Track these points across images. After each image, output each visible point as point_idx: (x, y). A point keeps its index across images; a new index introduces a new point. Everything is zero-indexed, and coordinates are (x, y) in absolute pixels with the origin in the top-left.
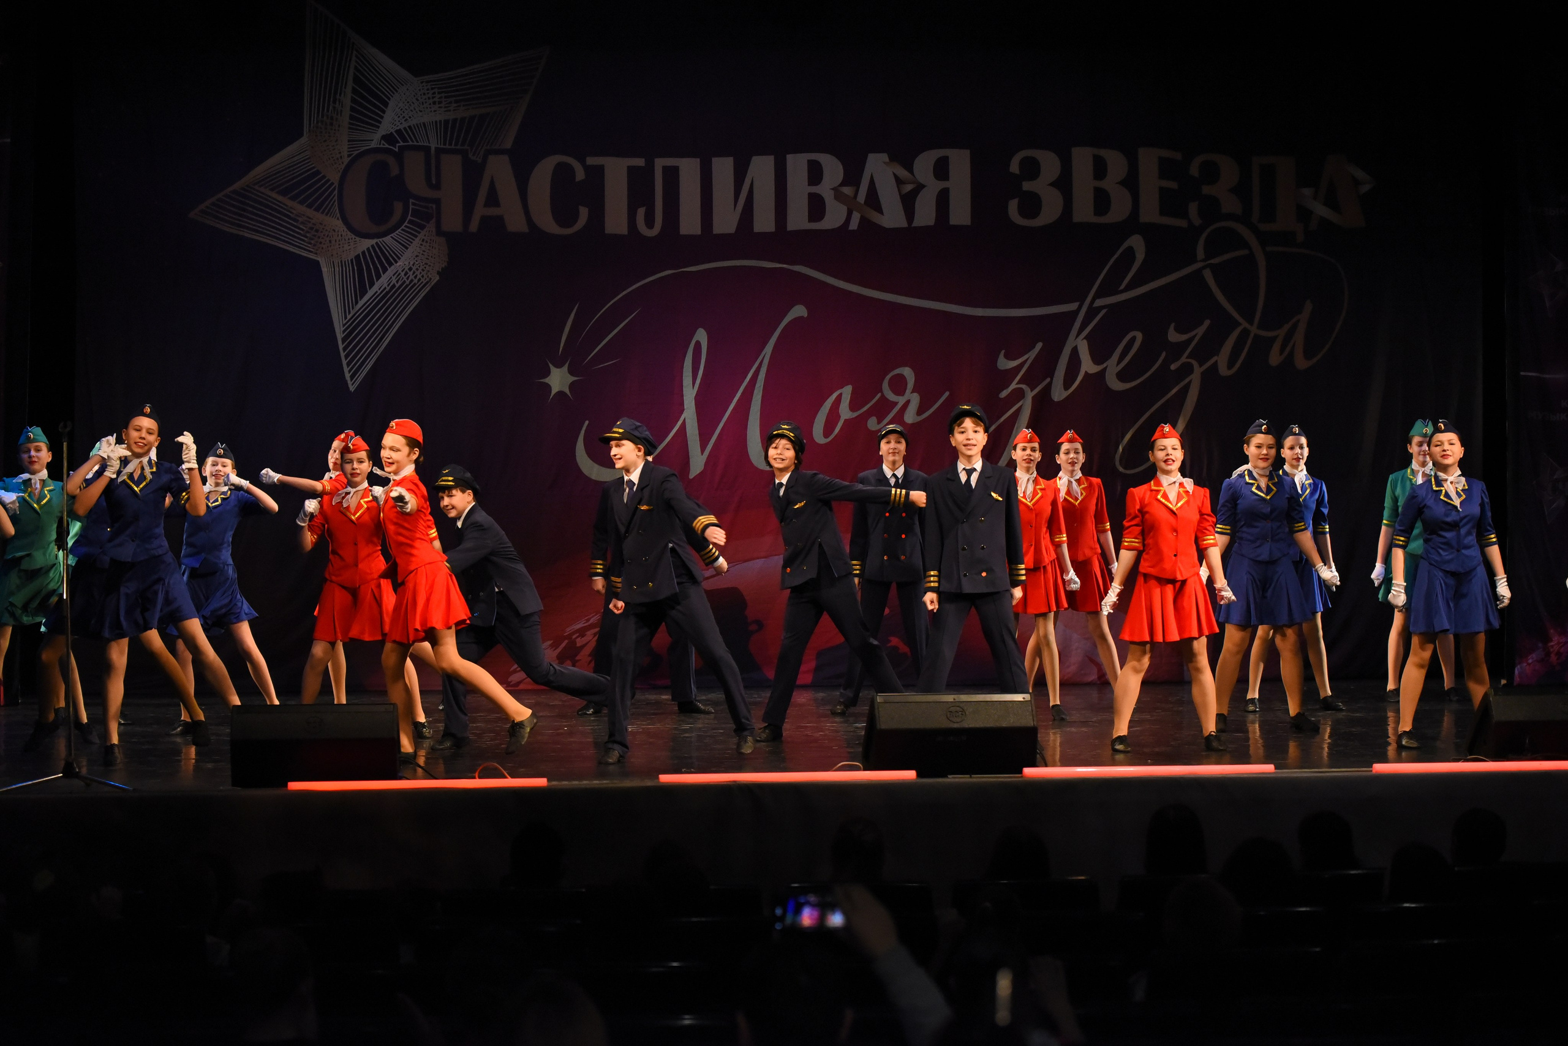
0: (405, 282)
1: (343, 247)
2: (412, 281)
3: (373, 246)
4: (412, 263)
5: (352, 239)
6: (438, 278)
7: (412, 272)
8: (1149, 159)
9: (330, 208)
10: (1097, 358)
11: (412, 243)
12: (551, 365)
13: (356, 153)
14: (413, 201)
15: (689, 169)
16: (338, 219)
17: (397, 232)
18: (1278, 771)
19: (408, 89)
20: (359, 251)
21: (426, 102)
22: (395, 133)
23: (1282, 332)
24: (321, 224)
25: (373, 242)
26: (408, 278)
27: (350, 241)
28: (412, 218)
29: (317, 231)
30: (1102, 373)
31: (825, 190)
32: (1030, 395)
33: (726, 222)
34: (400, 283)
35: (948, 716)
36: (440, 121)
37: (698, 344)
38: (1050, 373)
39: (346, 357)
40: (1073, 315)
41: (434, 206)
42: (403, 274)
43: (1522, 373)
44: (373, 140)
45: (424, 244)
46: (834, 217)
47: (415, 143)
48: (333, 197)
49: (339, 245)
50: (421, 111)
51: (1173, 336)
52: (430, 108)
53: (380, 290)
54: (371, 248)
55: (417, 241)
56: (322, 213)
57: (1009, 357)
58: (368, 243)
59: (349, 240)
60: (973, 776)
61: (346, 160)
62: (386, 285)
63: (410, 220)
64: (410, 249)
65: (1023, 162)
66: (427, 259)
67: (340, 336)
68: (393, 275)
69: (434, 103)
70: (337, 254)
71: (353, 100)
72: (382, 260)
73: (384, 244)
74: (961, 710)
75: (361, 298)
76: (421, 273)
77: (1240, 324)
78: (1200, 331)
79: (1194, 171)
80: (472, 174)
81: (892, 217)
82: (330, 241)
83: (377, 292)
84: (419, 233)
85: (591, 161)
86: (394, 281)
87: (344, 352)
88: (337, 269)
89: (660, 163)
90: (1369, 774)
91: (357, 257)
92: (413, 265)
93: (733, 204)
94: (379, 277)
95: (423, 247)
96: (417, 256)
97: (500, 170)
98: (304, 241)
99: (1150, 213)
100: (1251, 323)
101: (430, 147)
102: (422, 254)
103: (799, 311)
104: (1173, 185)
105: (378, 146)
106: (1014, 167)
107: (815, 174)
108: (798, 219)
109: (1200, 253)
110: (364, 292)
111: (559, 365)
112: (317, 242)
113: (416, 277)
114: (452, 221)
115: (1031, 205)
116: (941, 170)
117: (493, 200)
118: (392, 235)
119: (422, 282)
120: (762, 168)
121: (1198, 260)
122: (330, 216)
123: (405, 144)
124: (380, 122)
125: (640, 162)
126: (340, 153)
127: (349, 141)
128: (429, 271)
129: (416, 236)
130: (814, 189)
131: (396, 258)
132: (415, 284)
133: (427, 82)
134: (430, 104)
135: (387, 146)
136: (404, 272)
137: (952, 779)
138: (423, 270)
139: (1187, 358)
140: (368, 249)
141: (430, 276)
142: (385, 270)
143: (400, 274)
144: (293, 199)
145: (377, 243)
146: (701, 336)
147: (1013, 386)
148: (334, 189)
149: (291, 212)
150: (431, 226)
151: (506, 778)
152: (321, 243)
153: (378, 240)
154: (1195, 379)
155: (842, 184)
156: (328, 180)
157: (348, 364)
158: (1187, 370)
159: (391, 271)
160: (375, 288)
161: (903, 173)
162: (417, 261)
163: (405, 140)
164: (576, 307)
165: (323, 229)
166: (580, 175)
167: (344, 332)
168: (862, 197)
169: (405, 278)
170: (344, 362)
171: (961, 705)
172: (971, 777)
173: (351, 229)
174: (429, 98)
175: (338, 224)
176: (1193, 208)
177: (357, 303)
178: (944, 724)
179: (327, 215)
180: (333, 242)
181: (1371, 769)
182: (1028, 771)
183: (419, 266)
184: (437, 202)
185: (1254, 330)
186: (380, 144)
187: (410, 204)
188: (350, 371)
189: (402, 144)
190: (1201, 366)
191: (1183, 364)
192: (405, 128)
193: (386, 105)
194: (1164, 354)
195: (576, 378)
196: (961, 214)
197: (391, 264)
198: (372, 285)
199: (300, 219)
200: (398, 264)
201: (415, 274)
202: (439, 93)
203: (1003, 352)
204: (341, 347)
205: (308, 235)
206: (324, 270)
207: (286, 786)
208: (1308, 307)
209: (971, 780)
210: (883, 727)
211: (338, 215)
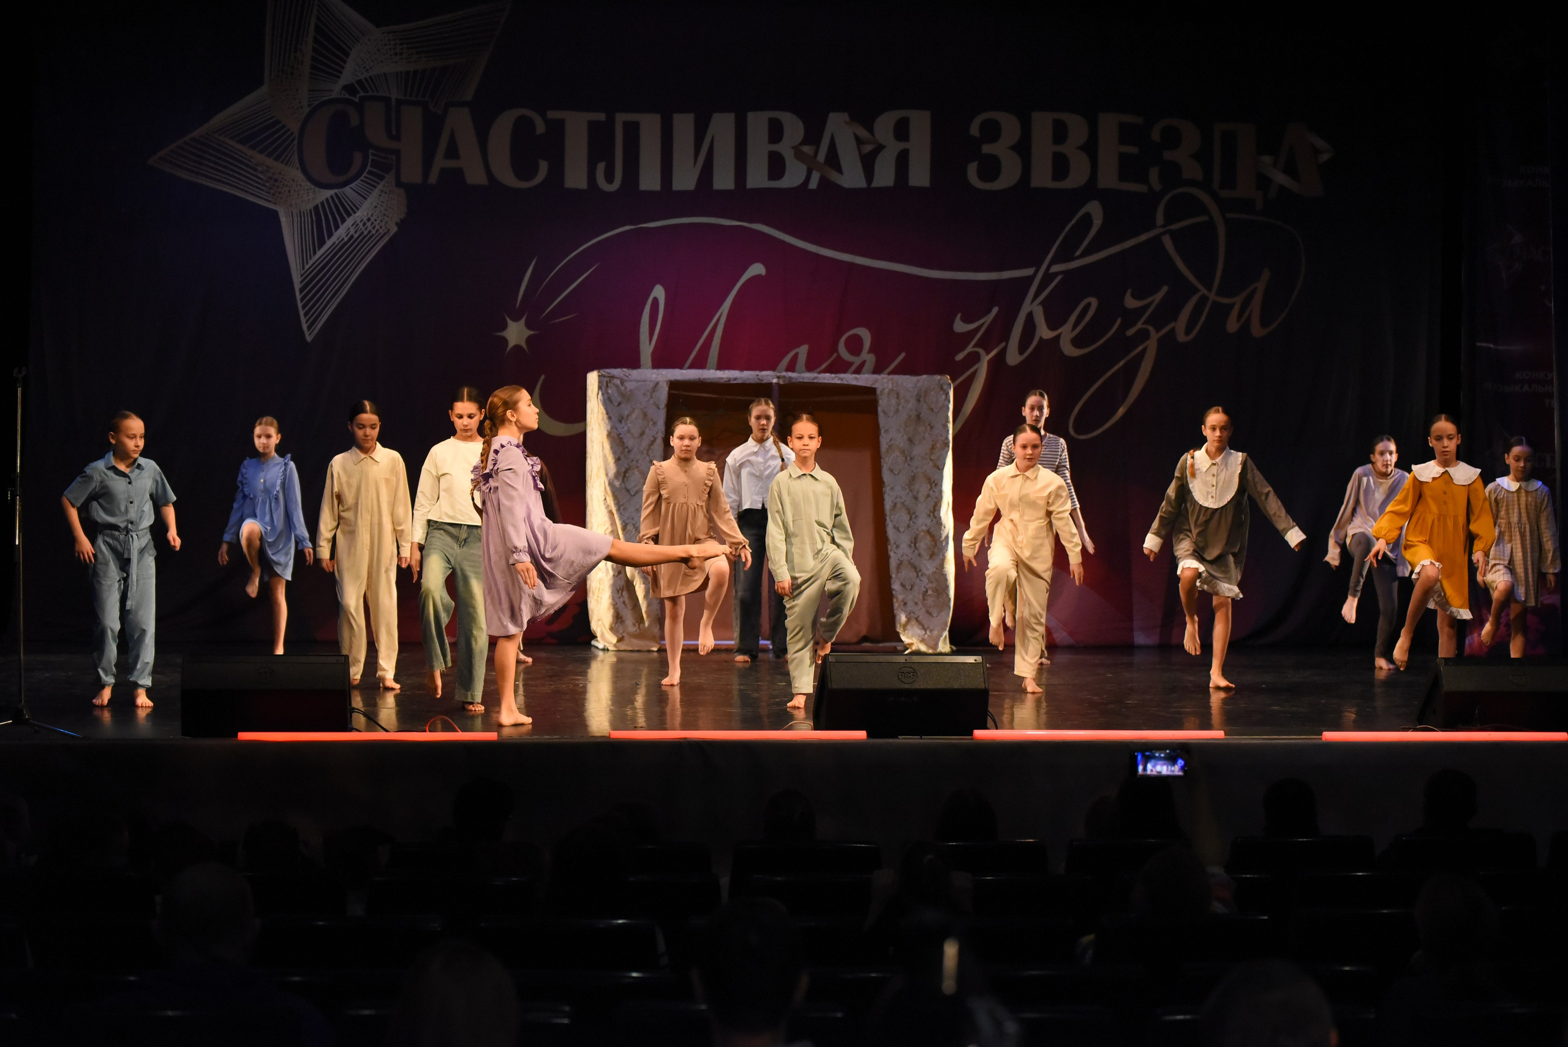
0: (363, 233)
1: (302, 197)
2: (370, 232)
3: (332, 197)
4: (370, 214)
5: (311, 189)
6: (394, 229)
7: (370, 223)
8: (1109, 124)
9: (289, 159)
10: (1054, 323)
11: (370, 193)
12: (508, 319)
13: (318, 102)
14: (374, 152)
15: (650, 125)
16: (297, 169)
17: (356, 182)
18: (1227, 737)
19: (369, 40)
20: (318, 202)
21: (387, 53)
22: (356, 86)
23: (1238, 300)
24: (280, 174)
25: (332, 192)
26: (366, 229)
27: (309, 191)
28: (373, 170)
29: (276, 180)
30: (1058, 337)
31: (785, 148)
32: (986, 359)
33: (685, 180)
34: (358, 234)
35: (900, 677)
36: (401, 72)
37: (655, 301)
38: (1006, 337)
39: (304, 307)
40: (1030, 279)
41: (394, 157)
42: (361, 225)
43: (1478, 344)
44: (332, 91)
45: (383, 195)
46: (793, 177)
47: (375, 94)
48: (294, 145)
49: (298, 195)
50: (382, 62)
51: (1131, 303)
52: (392, 59)
53: (338, 241)
54: (329, 198)
55: (376, 192)
56: (282, 162)
57: (966, 320)
58: (328, 193)
59: (308, 189)
60: (923, 737)
61: (306, 110)
62: (344, 236)
63: (369, 171)
64: (369, 200)
65: (984, 125)
66: (386, 210)
67: (297, 286)
68: (352, 226)
69: (396, 54)
70: (296, 204)
71: (314, 50)
72: (340, 211)
73: (345, 197)
74: (913, 671)
75: (319, 249)
76: (379, 224)
77: (1197, 290)
78: (1158, 297)
79: (1156, 135)
80: (432, 127)
81: (851, 177)
82: (289, 192)
83: (334, 243)
84: (378, 184)
85: (552, 115)
86: (352, 231)
87: (301, 302)
88: (295, 219)
89: (620, 118)
90: (1320, 741)
91: (316, 208)
92: (372, 214)
93: (693, 160)
94: (337, 227)
95: (382, 199)
96: (376, 207)
97: (459, 121)
98: (263, 190)
99: (1109, 178)
100: (1209, 289)
101: (390, 99)
102: (381, 205)
103: (757, 269)
104: (1133, 150)
105: (339, 96)
106: (975, 130)
107: (776, 132)
108: (758, 178)
109: (1160, 219)
110: (322, 243)
111: (516, 319)
112: (276, 192)
113: (374, 228)
114: (412, 173)
115: (991, 168)
116: (902, 131)
117: (453, 152)
118: (351, 186)
119: (381, 233)
120: (722, 126)
121: (1158, 225)
122: (290, 165)
123: (368, 94)
124: (341, 72)
125: (601, 117)
126: (300, 103)
127: (310, 91)
128: (387, 222)
129: (375, 187)
130: (775, 147)
131: (354, 208)
132: (373, 235)
133: (389, 33)
134: (391, 55)
135: (347, 96)
136: (362, 223)
137: (902, 740)
138: (381, 221)
139: (1143, 324)
140: (327, 200)
141: (388, 227)
142: (343, 221)
143: (358, 224)
144: (253, 147)
145: (336, 194)
146: (659, 292)
147: (969, 349)
148: (293, 140)
149: (251, 162)
150: (390, 178)
151: (458, 732)
152: (280, 193)
153: (336, 191)
154: (1152, 345)
155: (802, 143)
156: (289, 130)
157: (306, 315)
158: (1143, 335)
159: (349, 221)
160: (334, 239)
161: (863, 133)
162: (375, 212)
163: (366, 91)
164: (535, 260)
165: (283, 178)
166: (540, 128)
167: (301, 282)
168: (821, 157)
169: (363, 229)
170: (302, 313)
171: (913, 666)
172: (921, 738)
173: (310, 179)
174: (390, 49)
175: (298, 174)
176: (1154, 174)
177: (315, 253)
178: (896, 684)
179: (286, 164)
180: (292, 192)
181: (1320, 737)
182: (978, 733)
183: (378, 217)
184: (397, 153)
185: (1212, 296)
186: (341, 94)
187: (370, 154)
188: (307, 322)
189: (362, 94)
190: (1157, 331)
191: (1139, 331)
192: (366, 79)
193: (347, 55)
194: (1119, 321)
195: (532, 333)
196: (920, 176)
197: (349, 215)
198: (330, 235)
199: (259, 168)
200: (357, 215)
201: (373, 226)
202: (401, 44)
203: (959, 316)
204: (298, 296)
205: (267, 184)
206: (283, 220)
207: (237, 736)
208: (1266, 275)
209: (922, 741)
210: (835, 686)
211: (298, 165)
